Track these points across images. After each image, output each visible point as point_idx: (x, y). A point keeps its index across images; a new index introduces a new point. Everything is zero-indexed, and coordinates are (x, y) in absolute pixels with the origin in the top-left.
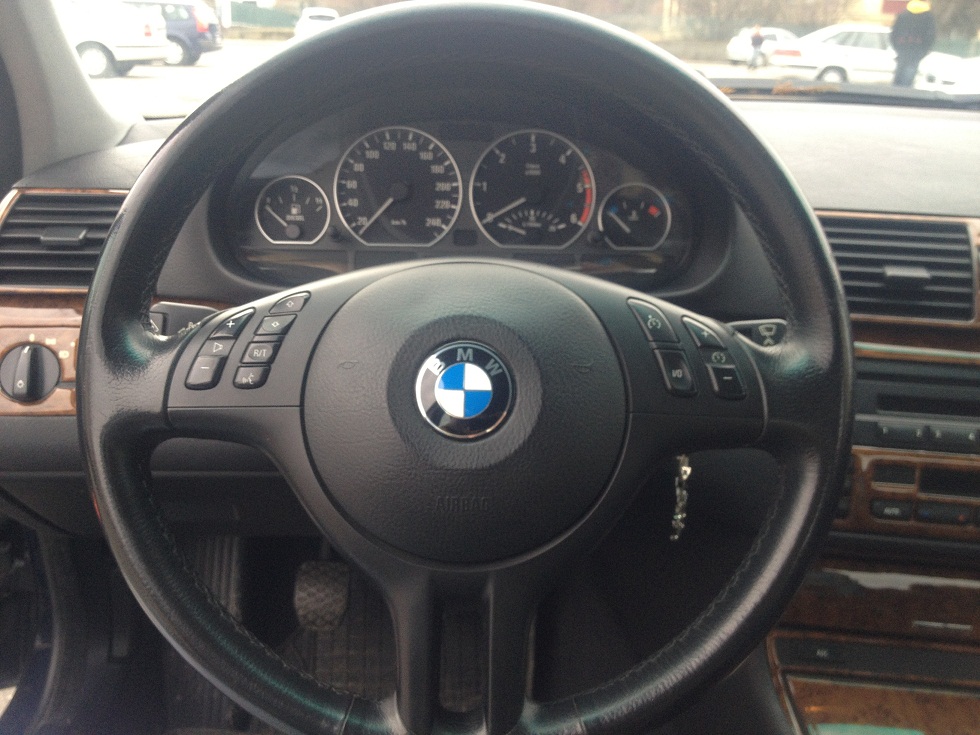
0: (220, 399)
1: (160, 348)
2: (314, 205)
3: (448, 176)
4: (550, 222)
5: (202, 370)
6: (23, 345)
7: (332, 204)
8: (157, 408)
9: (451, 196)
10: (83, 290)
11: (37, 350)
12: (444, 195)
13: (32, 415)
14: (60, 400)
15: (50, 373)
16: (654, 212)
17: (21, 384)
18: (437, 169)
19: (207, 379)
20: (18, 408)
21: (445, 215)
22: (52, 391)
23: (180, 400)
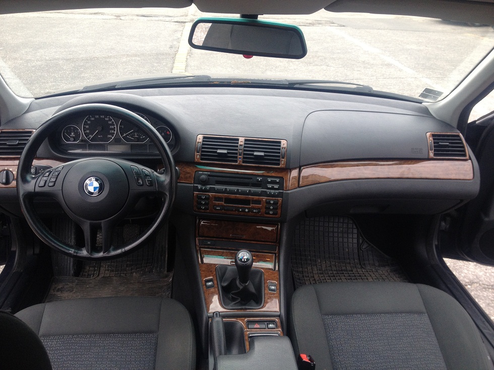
0: (46, 189)
1: (33, 178)
2: (77, 132)
3: (113, 124)
4: (141, 136)
5: (42, 184)
6: (4, 170)
7: (81, 131)
8: (33, 191)
9: (114, 129)
10: (19, 156)
11: (7, 172)
12: (112, 129)
13: (7, 188)
14: (14, 183)
15: (11, 178)
16: (168, 133)
17: (4, 181)
18: (110, 122)
19: (43, 185)
20: (4, 186)
21: (112, 134)
22: (12, 182)
23: (38, 189)
